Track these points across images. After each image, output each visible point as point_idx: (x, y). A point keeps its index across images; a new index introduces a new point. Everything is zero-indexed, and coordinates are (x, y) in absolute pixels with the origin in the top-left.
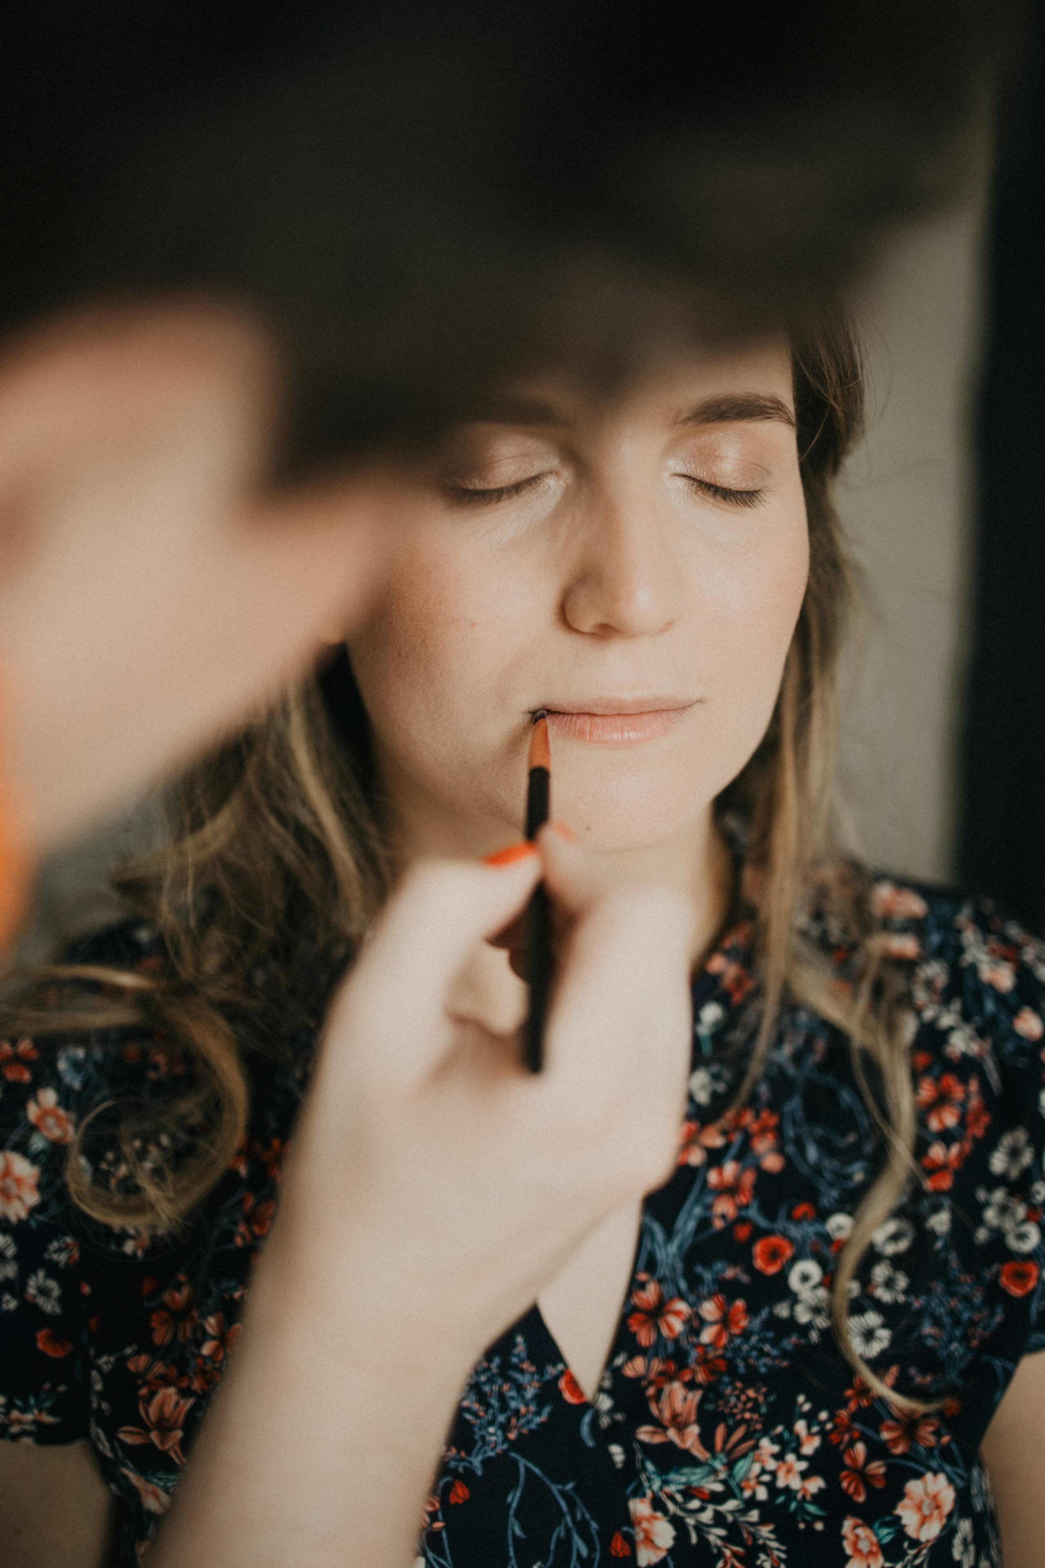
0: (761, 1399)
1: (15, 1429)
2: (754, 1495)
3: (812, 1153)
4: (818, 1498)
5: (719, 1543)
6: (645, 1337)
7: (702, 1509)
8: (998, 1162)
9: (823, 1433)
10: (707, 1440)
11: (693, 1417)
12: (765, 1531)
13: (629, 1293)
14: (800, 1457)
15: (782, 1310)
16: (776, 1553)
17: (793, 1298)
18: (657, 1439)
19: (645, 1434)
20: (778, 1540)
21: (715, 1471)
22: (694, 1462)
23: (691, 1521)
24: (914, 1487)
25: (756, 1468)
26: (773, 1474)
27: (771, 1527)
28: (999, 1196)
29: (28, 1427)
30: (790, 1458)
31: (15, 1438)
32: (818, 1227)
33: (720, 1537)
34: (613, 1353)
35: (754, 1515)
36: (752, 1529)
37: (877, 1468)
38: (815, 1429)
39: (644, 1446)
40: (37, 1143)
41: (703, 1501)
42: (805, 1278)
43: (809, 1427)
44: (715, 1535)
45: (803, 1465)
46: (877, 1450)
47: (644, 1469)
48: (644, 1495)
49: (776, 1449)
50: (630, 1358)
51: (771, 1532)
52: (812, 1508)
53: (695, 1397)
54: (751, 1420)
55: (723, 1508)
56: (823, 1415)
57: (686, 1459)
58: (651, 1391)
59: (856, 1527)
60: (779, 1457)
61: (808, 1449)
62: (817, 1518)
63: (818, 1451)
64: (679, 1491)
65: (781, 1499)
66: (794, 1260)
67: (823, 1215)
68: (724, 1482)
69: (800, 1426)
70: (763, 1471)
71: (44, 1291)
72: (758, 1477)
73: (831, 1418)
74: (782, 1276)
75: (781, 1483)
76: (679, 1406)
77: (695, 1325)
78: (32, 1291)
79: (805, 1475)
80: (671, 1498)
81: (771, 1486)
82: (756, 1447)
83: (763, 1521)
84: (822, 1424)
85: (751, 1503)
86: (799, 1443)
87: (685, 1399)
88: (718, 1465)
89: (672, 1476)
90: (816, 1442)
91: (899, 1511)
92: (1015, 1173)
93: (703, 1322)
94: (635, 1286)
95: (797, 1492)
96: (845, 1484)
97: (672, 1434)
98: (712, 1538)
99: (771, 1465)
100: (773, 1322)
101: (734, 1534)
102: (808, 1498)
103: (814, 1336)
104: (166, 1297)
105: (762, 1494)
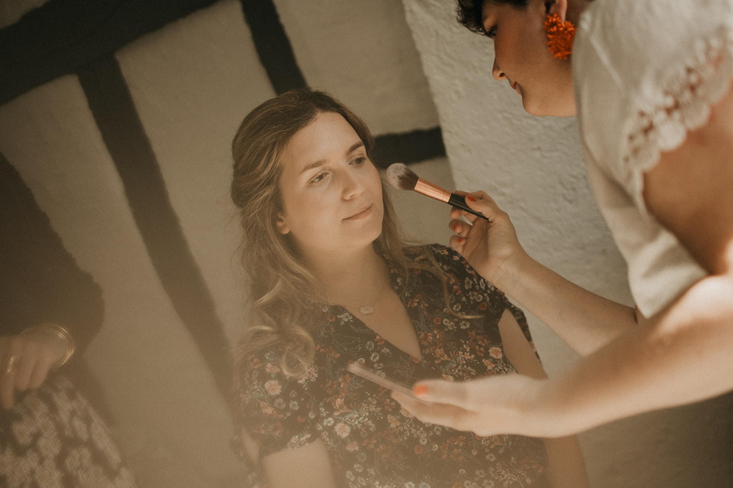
0: (454, 343)
1: (303, 443)
2: (463, 363)
3: (432, 300)
4: (475, 358)
5: (462, 374)
6: (426, 344)
7: (455, 371)
8: (467, 287)
9: (469, 346)
10: (449, 356)
11: (444, 353)
12: (469, 368)
13: (418, 337)
14: (467, 352)
15: (446, 330)
16: (473, 371)
17: (447, 327)
18: (439, 361)
19: (437, 362)
20: (472, 368)
21: (453, 362)
22: (449, 362)
23: (454, 373)
24: (490, 351)
25: (460, 358)
26: (464, 358)
27: (470, 367)
28: (470, 293)
29: (305, 441)
30: (466, 353)
31: (304, 444)
32: (443, 312)
33: (462, 373)
34: (421, 351)
35: (465, 367)
36: (466, 369)
37: (482, 349)
38: (468, 346)
39: (438, 364)
40: (273, 376)
41: (454, 369)
42: (446, 322)
43: (466, 346)
44: (461, 373)
45: (469, 354)
46: (480, 346)
47: (440, 368)
48: (443, 373)
49: (462, 353)
50: (425, 350)
51: (470, 368)
52: (475, 360)
53: (442, 349)
54: (455, 348)
55: (459, 368)
56: (468, 342)
57: (447, 362)
58: (433, 354)
59: (485, 361)
60: (463, 354)
61: (468, 350)
62: (477, 362)
63: (470, 350)
64: (449, 370)
65: (468, 361)
66: (442, 320)
67: (442, 310)
68: (456, 364)
69: (465, 346)
70: (462, 358)
71: (294, 406)
72: (462, 359)
73: (469, 342)
74: (442, 324)
75: (467, 359)
76: (440, 353)
77: (434, 336)
78: (291, 407)
79: (470, 355)
80: (448, 371)
81: (465, 360)
82: (459, 354)
83: (467, 367)
84: (468, 344)
85: (463, 365)
86: (466, 350)
87: (440, 351)
88: (453, 361)
89: (447, 367)
90: (469, 348)
91: (490, 355)
92: (471, 287)
93: (435, 335)
94: (418, 336)
95: (470, 359)
96: (478, 354)
97: (442, 359)
98: (460, 374)
99: (463, 356)
100: (446, 332)
101: (464, 372)
102: (473, 359)
103: (455, 330)
104: (327, 386)
105: (464, 362)
